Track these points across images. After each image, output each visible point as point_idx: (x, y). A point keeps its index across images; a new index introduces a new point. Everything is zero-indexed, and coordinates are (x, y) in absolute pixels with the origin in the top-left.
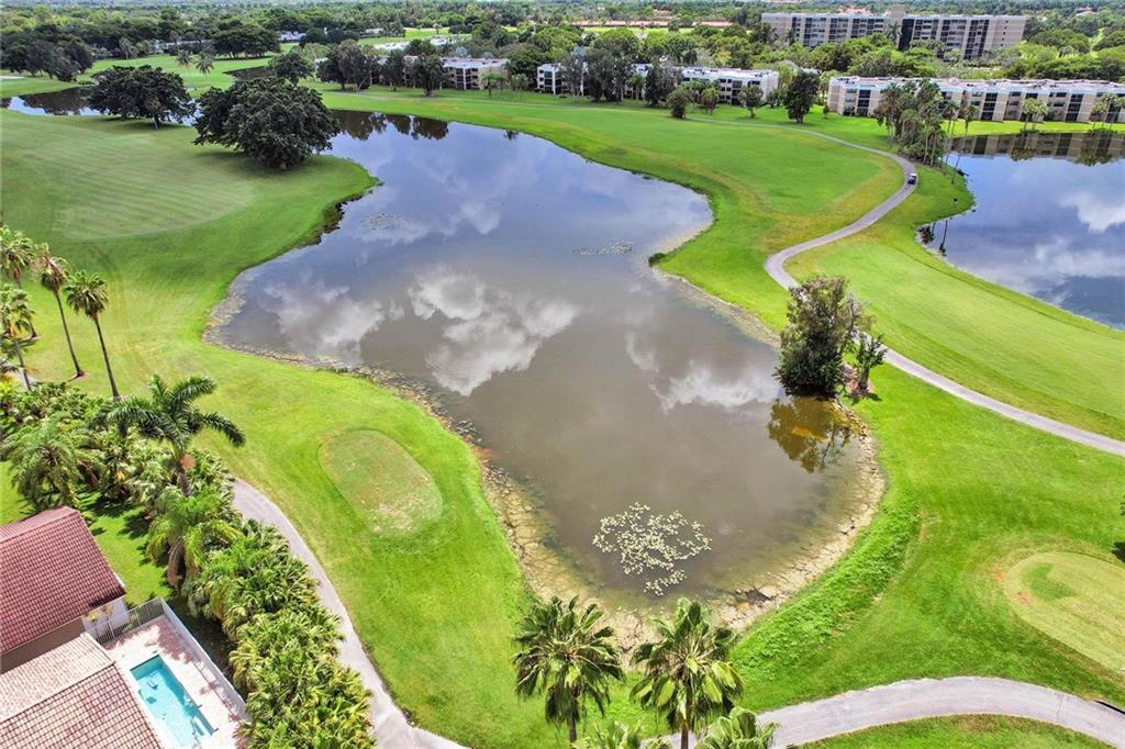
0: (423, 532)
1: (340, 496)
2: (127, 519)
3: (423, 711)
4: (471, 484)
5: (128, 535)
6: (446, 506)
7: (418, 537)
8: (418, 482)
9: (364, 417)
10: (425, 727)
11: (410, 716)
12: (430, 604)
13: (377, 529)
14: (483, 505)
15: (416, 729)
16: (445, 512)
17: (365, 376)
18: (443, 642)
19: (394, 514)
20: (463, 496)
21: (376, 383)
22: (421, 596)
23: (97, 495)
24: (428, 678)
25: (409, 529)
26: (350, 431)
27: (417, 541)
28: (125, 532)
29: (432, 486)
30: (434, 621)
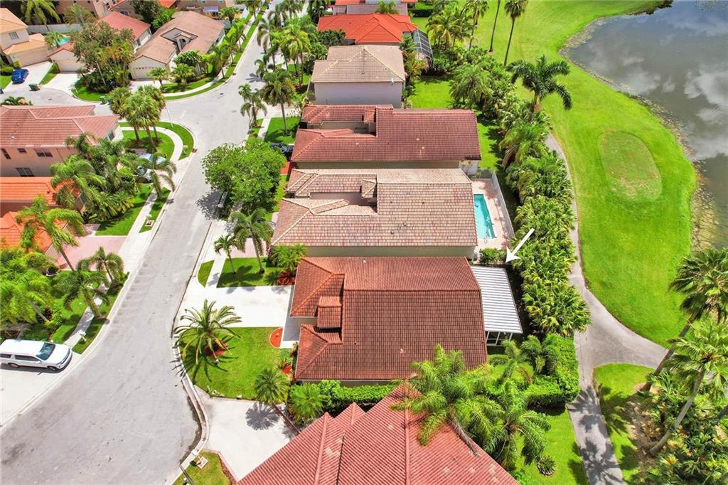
0: (640, 203)
1: (601, 164)
2: (490, 129)
3: (595, 285)
4: (685, 193)
5: (487, 137)
6: (662, 196)
7: (636, 204)
8: (651, 176)
9: (635, 128)
10: (593, 293)
11: (587, 283)
12: (625, 240)
13: (614, 189)
14: (686, 207)
15: (588, 290)
16: (659, 199)
17: (646, 105)
18: (624, 261)
19: (627, 187)
20: (676, 196)
21: (651, 112)
22: (622, 234)
23: (480, 113)
24: (605, 273)
25: (633, 198)
26: (623, 132)
27: (634, 206)
28: (487, 135)
29: (659, 182)
30: (623, 250)
